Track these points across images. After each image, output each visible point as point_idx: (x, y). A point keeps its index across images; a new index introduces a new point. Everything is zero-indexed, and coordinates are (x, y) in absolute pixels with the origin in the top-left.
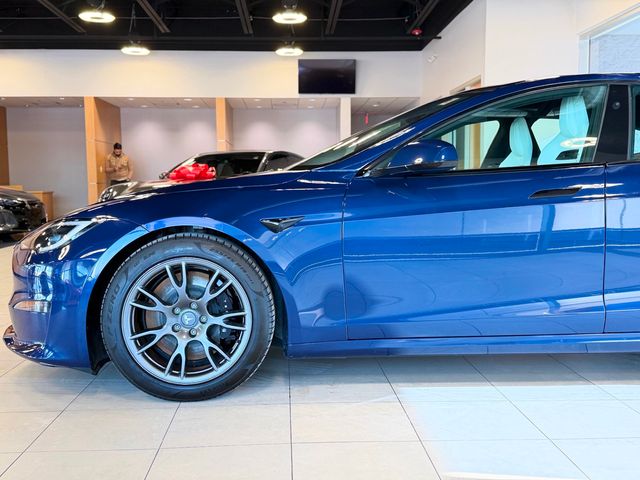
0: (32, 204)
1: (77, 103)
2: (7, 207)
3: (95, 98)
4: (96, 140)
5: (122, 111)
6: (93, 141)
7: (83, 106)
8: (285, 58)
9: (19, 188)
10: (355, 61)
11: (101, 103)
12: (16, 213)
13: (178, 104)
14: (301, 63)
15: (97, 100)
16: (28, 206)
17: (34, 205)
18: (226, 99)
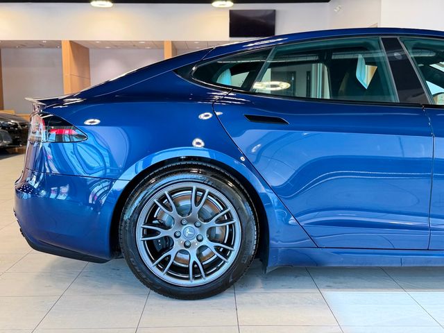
0: (23, 125)
1: (57, 45)
2: (4, 128)
3: (70, 41)
4: (71, 75)
5: (91, 51)
6: (69, 75)
7: (61, 47)
8: (219, 9)
9: (12, 112)
10: (275, 11)
11: (75, 45)
12: (11, 132)
13: (134, 46)
14: (232, 13)
15: (71, 42)
16: (19, 126)
17: (24, 125)
18: (172, 42)
